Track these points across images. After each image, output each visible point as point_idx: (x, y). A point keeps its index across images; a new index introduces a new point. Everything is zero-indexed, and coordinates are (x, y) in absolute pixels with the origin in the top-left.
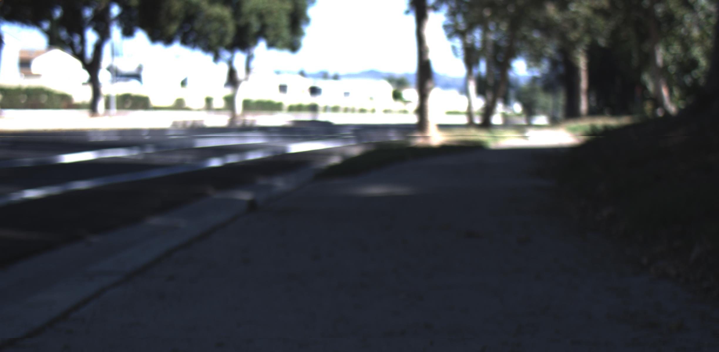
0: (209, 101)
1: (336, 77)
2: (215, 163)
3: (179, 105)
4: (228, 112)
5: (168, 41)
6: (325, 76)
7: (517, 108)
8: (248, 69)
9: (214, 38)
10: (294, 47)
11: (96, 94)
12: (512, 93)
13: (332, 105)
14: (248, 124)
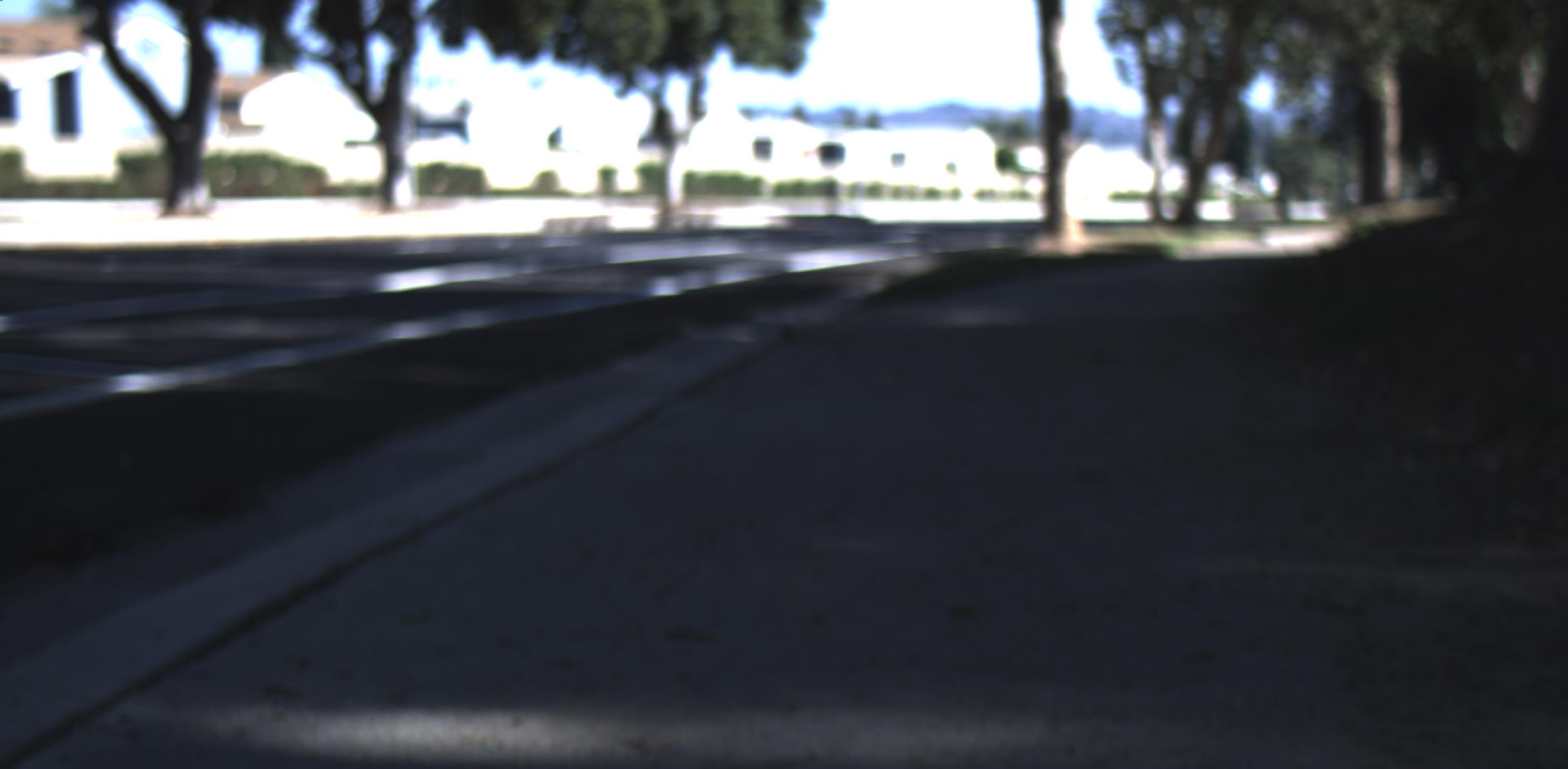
0: (607, 175)
1: (874, 122)
2: (665, 288)
3: (546, 186)
4: (653, 199)
5: (527, 52)
6: (848, 118)
7: (1268, 184)
8: (696, 110)
9: (624, 46)
10: (789, 62)
11: (393, 166)
12: (1257, 153)
13: (866, 181)
14: (697, 224)
